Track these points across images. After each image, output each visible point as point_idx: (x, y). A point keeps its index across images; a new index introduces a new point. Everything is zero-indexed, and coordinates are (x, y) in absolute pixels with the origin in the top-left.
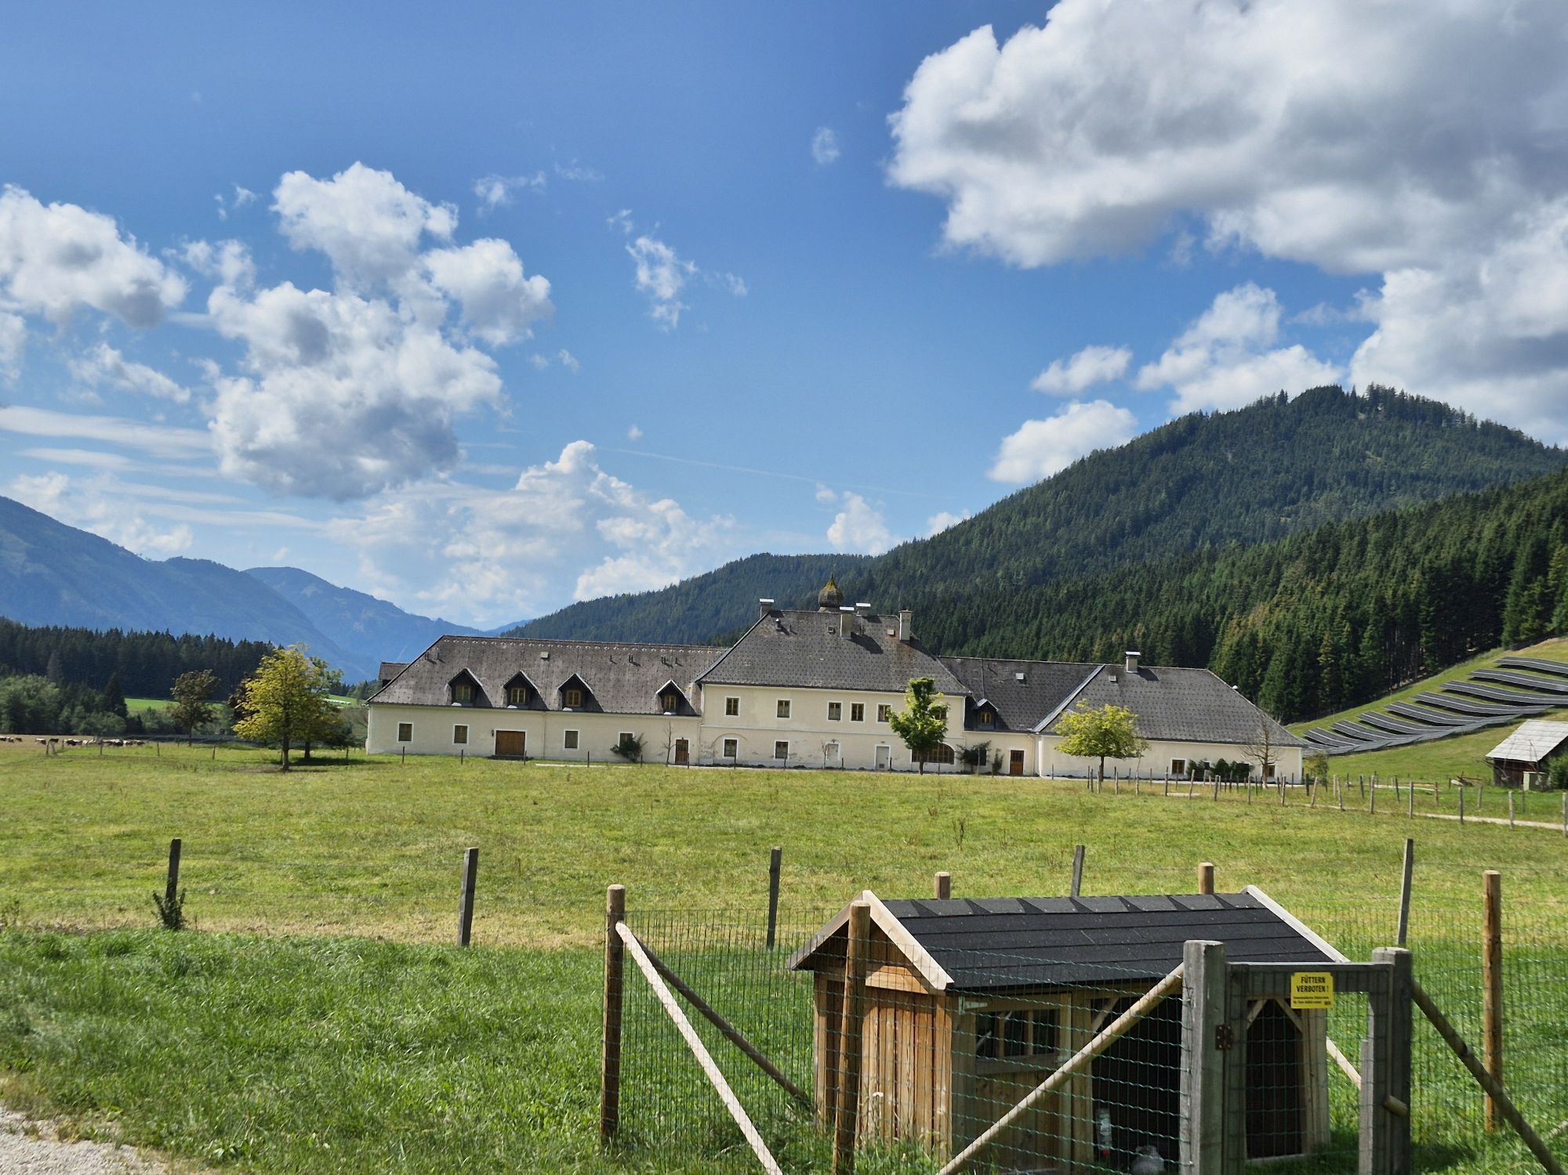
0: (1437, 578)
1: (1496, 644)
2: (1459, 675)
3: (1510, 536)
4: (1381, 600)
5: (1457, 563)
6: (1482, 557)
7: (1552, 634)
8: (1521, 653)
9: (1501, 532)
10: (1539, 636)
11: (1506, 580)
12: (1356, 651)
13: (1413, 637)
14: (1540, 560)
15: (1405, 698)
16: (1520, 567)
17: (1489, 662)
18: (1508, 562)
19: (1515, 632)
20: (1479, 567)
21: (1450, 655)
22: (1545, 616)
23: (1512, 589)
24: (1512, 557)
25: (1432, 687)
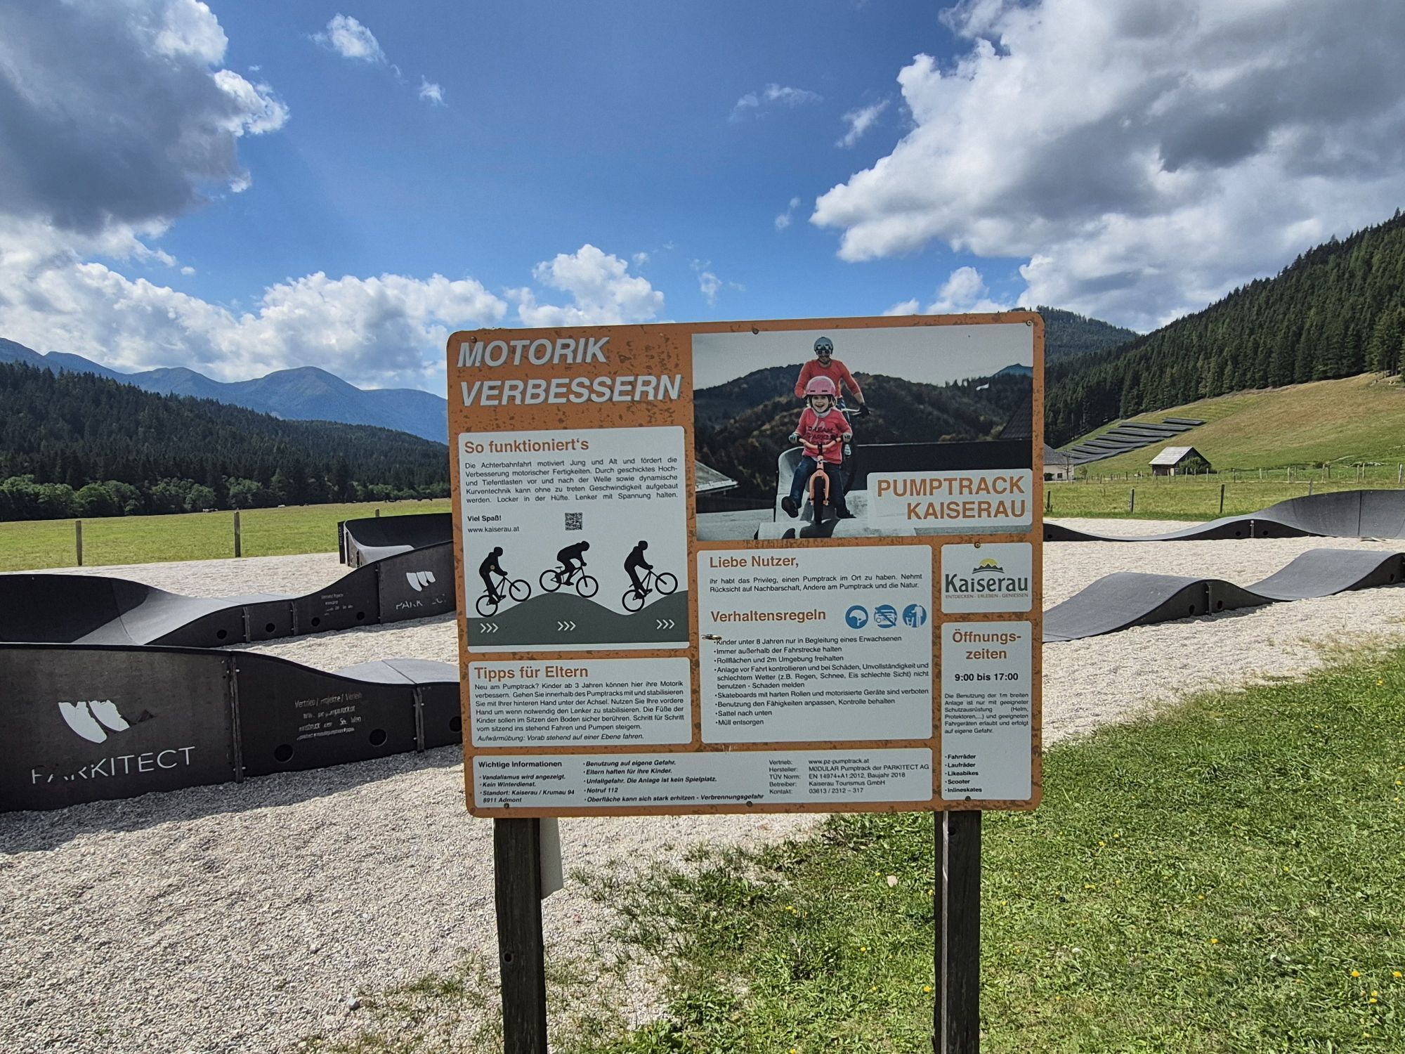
0: (1090, 391)
1: (1117, 417)
2: (1102, 431)
3: (1121, 370)
4: (1065, 401)
5: (1098, 383)
6: (1109, 379)
7: (1142, 411)
8: (1129, 420)
9: (1117, 368)
10: (1136, 413)
11: (1121, 389)
12: (1056, 425)
13: (1079, 417)
14: (1136, 380)
15: (1079, 443)
16: (1127, 383)
17: (1115, 425)
18: (1122, 381)
19: (1126, 412)
20: (1108, 384)
21: (1096, 423)
22: (1139, 404)
23: (1124, 393)
24: (1123, 378)
25: (1090, 437)
